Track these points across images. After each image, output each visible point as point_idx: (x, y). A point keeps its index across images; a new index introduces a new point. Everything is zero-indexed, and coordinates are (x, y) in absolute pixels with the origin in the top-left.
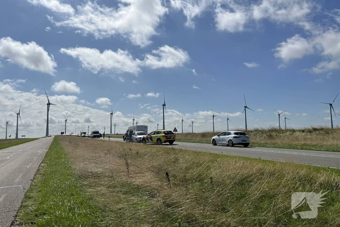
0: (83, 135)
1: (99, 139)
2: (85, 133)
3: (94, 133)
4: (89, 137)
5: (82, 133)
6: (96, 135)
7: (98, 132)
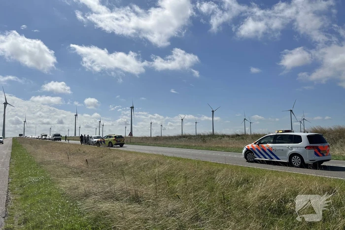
0: (44, 137)
1: (60, 141)
2: (46, 136)
3: (55, 135)
4: (50, 139)
5: (42, 136)
6: (57, 137)
7: (59, 135)
